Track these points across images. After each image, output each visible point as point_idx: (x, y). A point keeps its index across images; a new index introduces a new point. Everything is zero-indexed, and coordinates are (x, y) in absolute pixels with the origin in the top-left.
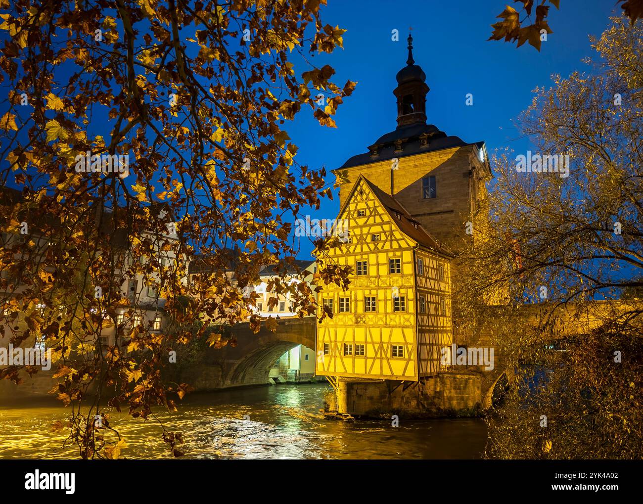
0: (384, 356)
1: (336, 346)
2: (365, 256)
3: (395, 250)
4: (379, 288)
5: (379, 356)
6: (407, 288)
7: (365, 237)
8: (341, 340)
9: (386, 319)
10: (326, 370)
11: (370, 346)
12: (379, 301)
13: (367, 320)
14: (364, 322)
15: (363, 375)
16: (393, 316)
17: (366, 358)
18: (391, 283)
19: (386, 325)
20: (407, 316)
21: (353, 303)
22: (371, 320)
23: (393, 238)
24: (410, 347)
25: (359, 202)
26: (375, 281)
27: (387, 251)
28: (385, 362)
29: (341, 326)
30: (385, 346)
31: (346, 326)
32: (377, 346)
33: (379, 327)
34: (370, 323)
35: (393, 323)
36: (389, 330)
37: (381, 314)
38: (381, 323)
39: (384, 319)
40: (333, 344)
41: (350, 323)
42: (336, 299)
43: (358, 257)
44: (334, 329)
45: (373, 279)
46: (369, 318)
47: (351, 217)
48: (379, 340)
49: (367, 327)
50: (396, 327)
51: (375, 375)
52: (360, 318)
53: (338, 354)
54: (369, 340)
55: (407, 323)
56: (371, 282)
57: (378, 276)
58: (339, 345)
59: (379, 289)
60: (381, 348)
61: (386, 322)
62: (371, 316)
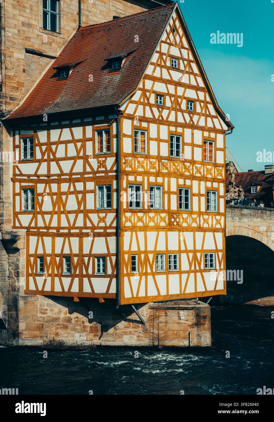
0: (198, 268)
1: (147, 259)
2: (180, 130)
3: (210, 130)
4: (193, 177)
5: (193, 268)
6: (219, 181)
7: (180, 100)
8: (153, 249)
9: (200, 220)
10: (135, 296)
11: (184, 256)
12: (194, 195)
13: (181, 220)
14: (178, 223)
15: (178, 295)
16: (206, 217)
17: (180, 273)
18: (205, 173)
19: (200, 229)
20: (218, 217)
21: (166, 196)
22: (185, 220)
23: (208, 113)
24: (220, 254)
25: (172, 45)
26: (189, 167)
27: (202, 129)
28: (199, 274)
29: (152, 229)
30: (199, 255)
31: (158, 228)
32: (191, 255)
33: (192, 231)
34: (185, 225)
35: (206, 226)
36: (202, 233)
37: (195, 213)
38: (194, 225)
39: (198, 220)
40: (143, 256)
41: (163, 224)
42: (146, 188)
43: (173, 129)
44: (143, 232)
45: (188, 164)
46: (183, 218)
47: (163, 64)
48: (192, 248)
49: (181, 229)
50: (208, 231)
51: (190, 294)
52: (174, 218)
53: (149, 271)
54: (183, 248)
55: (218, 226)
56: (185, 168)
57: (193, 162)
58: (151, 256)
59: (193, 179)
60: (195, 258)
61: (200, 224)
62: (185, 216)
